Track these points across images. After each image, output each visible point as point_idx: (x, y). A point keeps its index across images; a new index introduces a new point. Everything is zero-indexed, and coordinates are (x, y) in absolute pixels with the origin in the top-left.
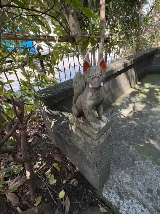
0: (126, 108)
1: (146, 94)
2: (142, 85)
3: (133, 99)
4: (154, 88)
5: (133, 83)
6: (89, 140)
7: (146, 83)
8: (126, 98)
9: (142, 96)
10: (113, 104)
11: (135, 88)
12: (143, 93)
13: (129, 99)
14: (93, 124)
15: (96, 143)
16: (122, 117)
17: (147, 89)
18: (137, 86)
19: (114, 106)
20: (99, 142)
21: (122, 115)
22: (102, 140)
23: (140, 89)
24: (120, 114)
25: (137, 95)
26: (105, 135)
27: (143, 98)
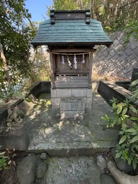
0: (32, 115)
1: (41, 105)
2: (39, 101)
3: (35, 110)
4: (44, 101)
5: (33, 101)
6: (18, 128)
7: (41, 99)
8: (32, 109)
9: (39, 106)
10: (26, 115)
11: (36, 103)
12: (39, 105)
13: (33, 110)
14: (18, 122)
15: (20, 127)
16: (31, 119)
17: (41, 102)
18: (36, 102)
19: (26, 116)
20: (21, 127)
21: (31, 118)
22: (22, 126)
23: (38, 103)
24: (30, 119)
25: (37, 106)
26: (23, 124)
27: (40, 108)
